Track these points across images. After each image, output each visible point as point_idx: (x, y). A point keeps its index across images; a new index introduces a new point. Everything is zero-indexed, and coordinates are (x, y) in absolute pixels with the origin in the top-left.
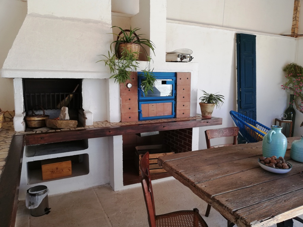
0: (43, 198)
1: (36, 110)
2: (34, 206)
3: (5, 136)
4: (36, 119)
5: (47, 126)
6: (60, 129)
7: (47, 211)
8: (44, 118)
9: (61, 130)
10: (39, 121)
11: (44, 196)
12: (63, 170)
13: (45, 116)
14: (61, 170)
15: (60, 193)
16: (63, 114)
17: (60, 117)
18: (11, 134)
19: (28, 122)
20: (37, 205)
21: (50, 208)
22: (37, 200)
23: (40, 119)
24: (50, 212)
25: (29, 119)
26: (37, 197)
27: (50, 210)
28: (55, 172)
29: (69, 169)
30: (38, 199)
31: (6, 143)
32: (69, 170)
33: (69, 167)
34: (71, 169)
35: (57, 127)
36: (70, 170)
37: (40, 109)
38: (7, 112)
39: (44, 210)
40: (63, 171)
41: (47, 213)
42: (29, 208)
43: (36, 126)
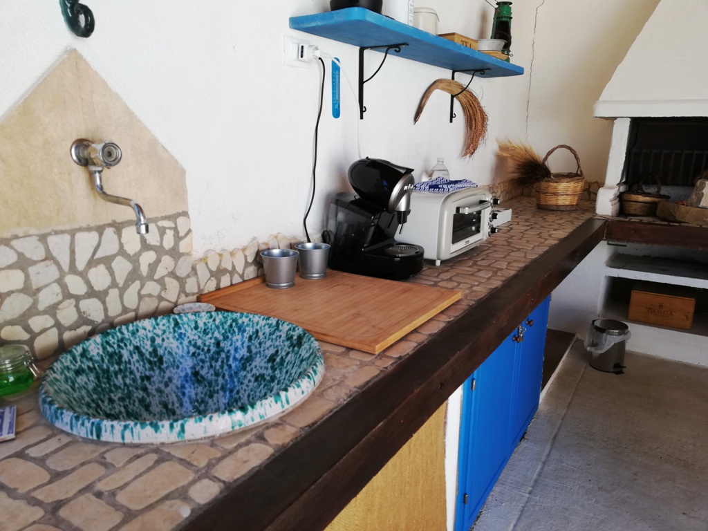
0: (616, 342)
1: (647, 183)
2: (596, 349)
3: (577, 216)
4: (641, 198)
5: (657, 214)
6: (680, 222)
7: (618, 369)
8: (657, 200)
9: (682, 224)
10: (644, 204)
11: (617, 339)
12: (673, 313)
13: (658, 195)
14: (669, 313)
15: (654, 355)
16: (696, 194)
17: (689, 200)
18: (587, 216)
19: (624, 203)
20: (602, 349)
21: (625, 367)
22: (603, 340)
23: (647, 199)
24: (623, 373)
25: (627, 197)
26: (604, 334)
27: (624, 370)
28: (656, 311)
29: (687, 316)
30: (606, 339)
31: (573, 224)
32: (685, 318)
33: (688, 313)
34: (691, 316)
35: (675, 218)
36: (687, 319)
37: (654, 183)
38: (596, 184)
39: (612, 365)
40: (672, 315)
41: (617, 373)
42: (588, 349)
43: (638, 213)
